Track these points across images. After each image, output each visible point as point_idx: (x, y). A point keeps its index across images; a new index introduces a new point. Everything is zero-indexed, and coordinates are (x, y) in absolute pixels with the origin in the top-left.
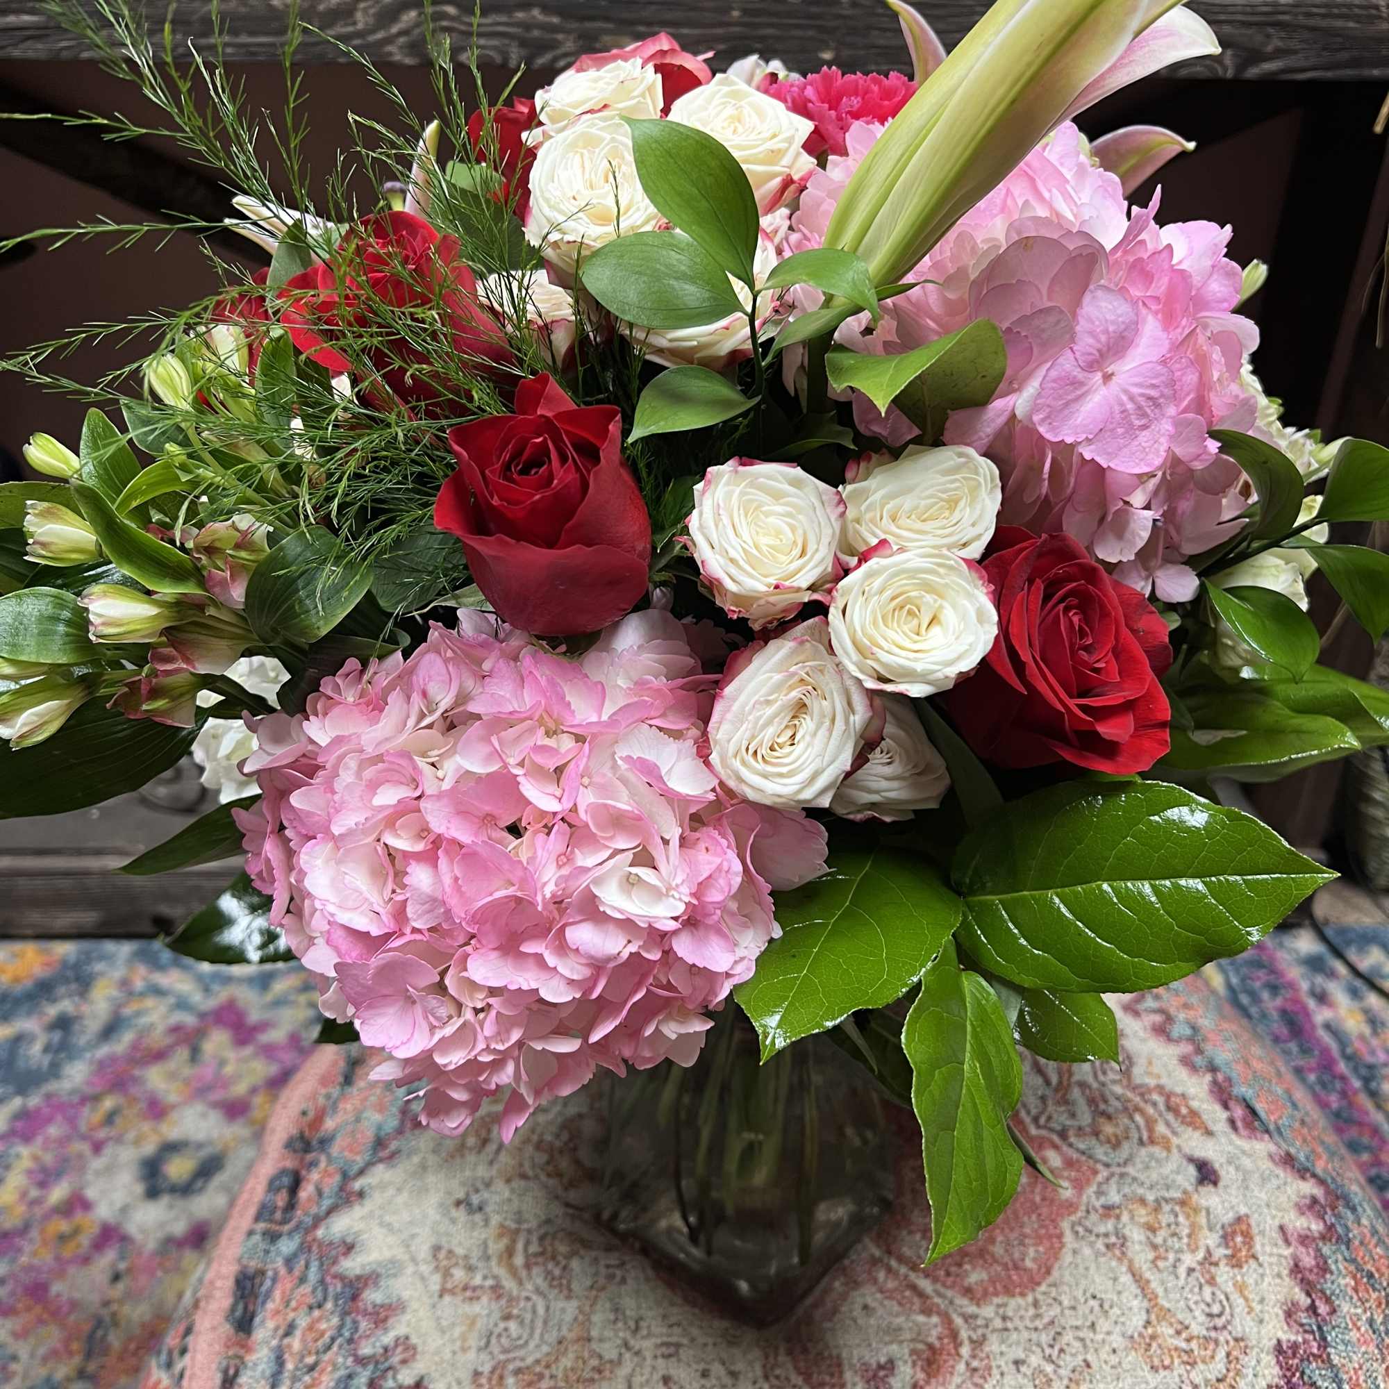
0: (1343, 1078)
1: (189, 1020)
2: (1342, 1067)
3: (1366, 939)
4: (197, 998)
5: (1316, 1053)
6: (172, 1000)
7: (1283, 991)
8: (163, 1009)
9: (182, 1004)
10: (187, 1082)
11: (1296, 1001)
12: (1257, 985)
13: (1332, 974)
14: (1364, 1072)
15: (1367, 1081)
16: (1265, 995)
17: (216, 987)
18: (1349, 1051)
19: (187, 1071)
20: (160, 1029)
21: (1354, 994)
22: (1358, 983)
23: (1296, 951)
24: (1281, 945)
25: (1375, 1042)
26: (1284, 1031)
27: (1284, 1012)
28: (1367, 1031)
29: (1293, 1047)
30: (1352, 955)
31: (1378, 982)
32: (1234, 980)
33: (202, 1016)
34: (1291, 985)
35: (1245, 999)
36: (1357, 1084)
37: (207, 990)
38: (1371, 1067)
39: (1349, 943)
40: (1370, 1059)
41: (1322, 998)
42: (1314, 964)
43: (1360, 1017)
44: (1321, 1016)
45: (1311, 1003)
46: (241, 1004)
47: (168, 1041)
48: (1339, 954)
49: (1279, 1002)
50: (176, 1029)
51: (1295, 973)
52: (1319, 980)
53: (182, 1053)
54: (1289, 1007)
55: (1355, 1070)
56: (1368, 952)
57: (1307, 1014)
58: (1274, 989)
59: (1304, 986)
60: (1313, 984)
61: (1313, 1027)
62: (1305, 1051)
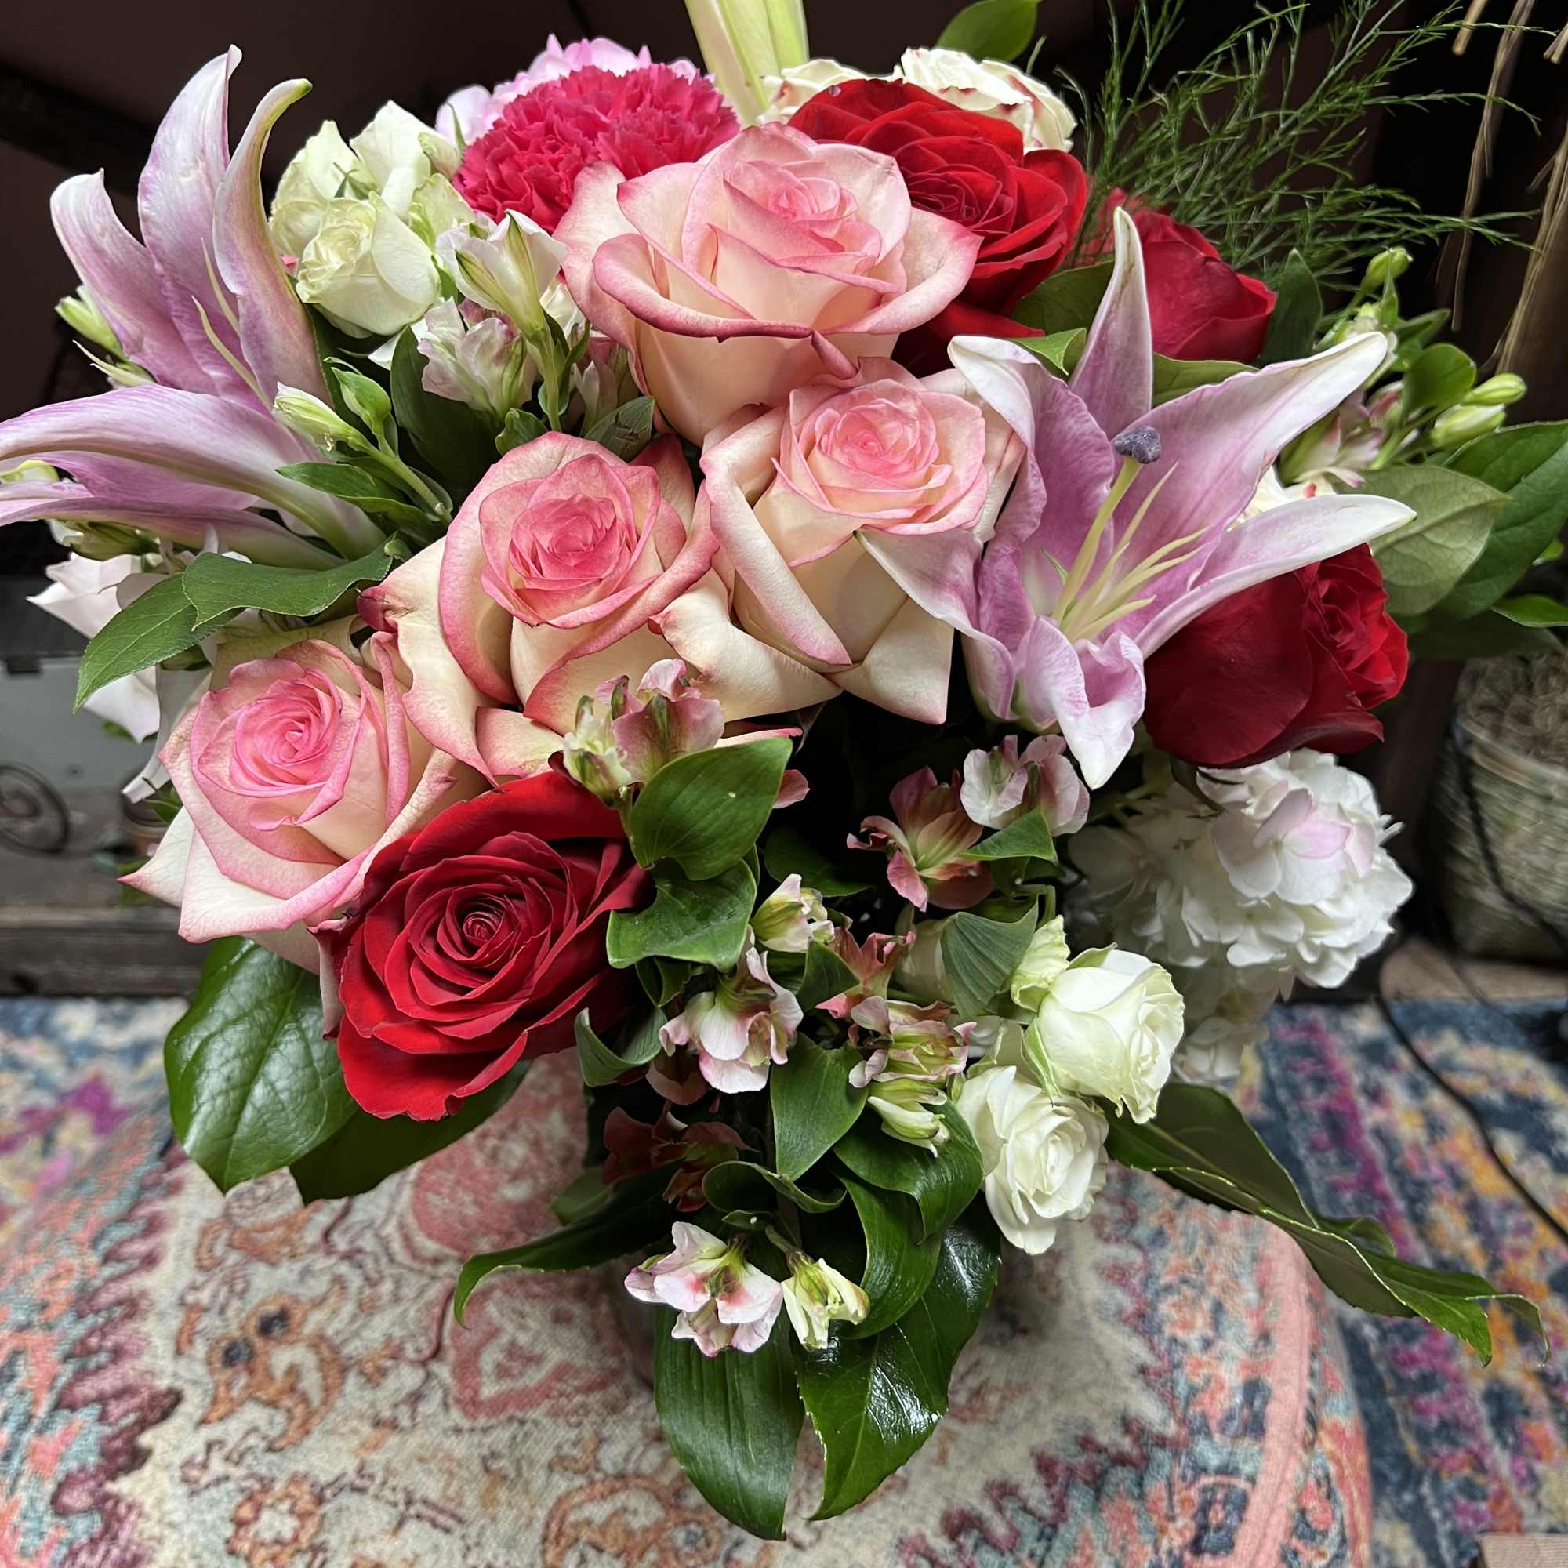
0: (1385, 1198)
1: (45, 1100)
2: (1387, 1184)
3: (1440, 1019)
4: (58, 1074)
5: (1358, 1164)
6: (30, 1076)
7: (1330, 1086)
8: (18, 1088)
9: (40, 1082)
10: (35, 1178)
11: (1345, 1099)
12: (1299, 1077)
13: (1391, 1066)
14: (1411, 1189)
15: (1412, 1201)
16: (1309, 1091)
17: (81, 1061)
18: (1397, 1162)
19: (37, 1166)
20: (12, 1111)
21: (1416, 1089)
22: (1421, 1076)
23: (1354, 1035)
24: (1337, 1026)
25: (1430, 1153)
26: (1324, 1137)
27: (1328, 1113)
28: (1422, 1136)
29: (1332, 1157)
30: (1420, 1042)
31: (1446, 1076)
32: (1274, 1071)
33: (62, 1097)
34: (1342, 1080)
35: (1283, 1095)
36: (1400, 1205)
37: (71, 1065)
38: (1421, 1184)
39: (1418, 1025)
40: (1419, 1173)
41: (1376, 1095)
42: (1374, 1052)
43: (1418, 1120)
44: (1371, 1117)
45: (1362, 1102)
46: (108, 1083)
47: (19, 1127)
48: (1404, 1039)
49: (1323, 1099)
50: (29, 1113)
51: (1348, 1064)
52: (1376, 1073)
53: (34, 1143)
54: (1335, 1105)
55: (1401, 1186)
56: (1438, 1037)
57: (1354, 1115)
58: (1320, 1083)
59: (1357, 1080)
60: (1367, 1076)
61: (1360, 1132)
62: (1346, 1162)
